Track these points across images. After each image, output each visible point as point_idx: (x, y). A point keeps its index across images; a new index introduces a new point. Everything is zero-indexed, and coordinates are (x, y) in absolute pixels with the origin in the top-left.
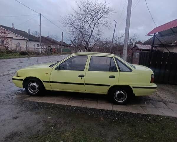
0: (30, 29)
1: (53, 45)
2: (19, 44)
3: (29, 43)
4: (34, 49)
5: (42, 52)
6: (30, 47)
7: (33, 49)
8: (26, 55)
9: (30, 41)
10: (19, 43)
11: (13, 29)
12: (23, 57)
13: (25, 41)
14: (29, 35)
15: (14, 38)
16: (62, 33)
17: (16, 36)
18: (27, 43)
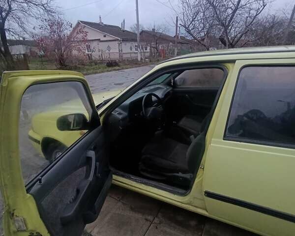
0: (124, 21)
1: (160, 43)
2: (109, 48)
3: (123, 44)
4: (130, 54)
5: (141, 59)
6: (124, 52)
7: (128, 56)
8: (115, 66)
9: (125, 41)
10: (109, 46)
11: (101, 25)
12: (108, 71)
13: (117, 42)
14: (124, 31)
15: (101, 40)
16: (177, 17)
17: (105, 36)
18: (120, 47)
